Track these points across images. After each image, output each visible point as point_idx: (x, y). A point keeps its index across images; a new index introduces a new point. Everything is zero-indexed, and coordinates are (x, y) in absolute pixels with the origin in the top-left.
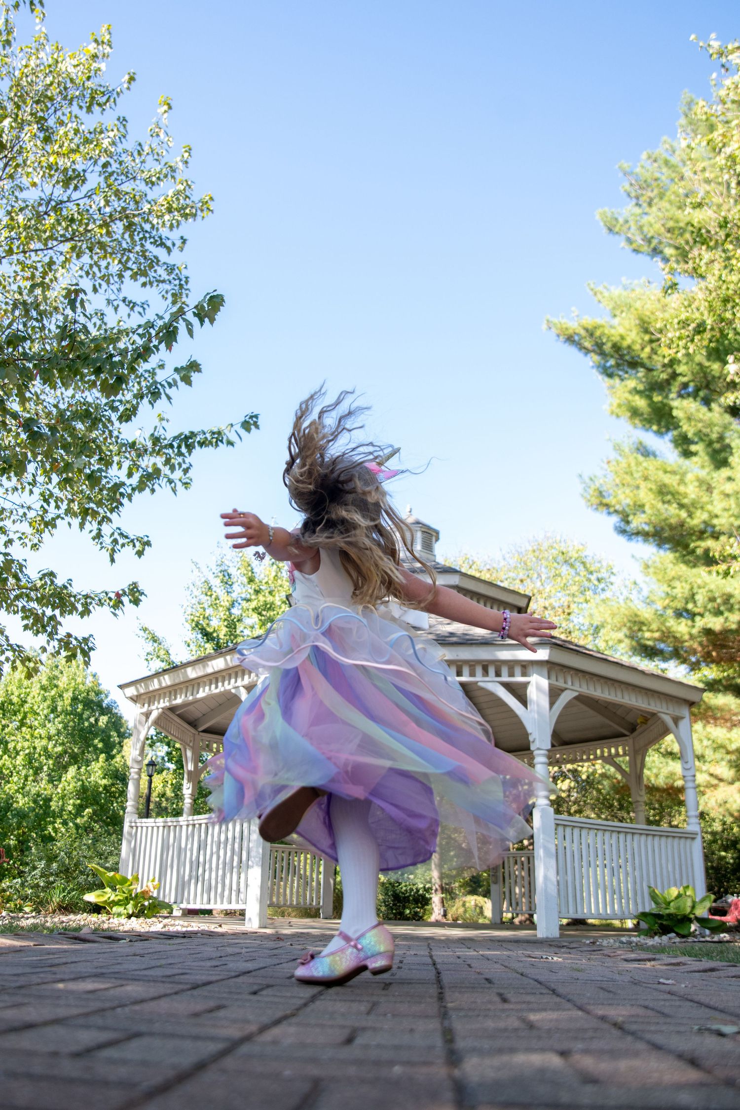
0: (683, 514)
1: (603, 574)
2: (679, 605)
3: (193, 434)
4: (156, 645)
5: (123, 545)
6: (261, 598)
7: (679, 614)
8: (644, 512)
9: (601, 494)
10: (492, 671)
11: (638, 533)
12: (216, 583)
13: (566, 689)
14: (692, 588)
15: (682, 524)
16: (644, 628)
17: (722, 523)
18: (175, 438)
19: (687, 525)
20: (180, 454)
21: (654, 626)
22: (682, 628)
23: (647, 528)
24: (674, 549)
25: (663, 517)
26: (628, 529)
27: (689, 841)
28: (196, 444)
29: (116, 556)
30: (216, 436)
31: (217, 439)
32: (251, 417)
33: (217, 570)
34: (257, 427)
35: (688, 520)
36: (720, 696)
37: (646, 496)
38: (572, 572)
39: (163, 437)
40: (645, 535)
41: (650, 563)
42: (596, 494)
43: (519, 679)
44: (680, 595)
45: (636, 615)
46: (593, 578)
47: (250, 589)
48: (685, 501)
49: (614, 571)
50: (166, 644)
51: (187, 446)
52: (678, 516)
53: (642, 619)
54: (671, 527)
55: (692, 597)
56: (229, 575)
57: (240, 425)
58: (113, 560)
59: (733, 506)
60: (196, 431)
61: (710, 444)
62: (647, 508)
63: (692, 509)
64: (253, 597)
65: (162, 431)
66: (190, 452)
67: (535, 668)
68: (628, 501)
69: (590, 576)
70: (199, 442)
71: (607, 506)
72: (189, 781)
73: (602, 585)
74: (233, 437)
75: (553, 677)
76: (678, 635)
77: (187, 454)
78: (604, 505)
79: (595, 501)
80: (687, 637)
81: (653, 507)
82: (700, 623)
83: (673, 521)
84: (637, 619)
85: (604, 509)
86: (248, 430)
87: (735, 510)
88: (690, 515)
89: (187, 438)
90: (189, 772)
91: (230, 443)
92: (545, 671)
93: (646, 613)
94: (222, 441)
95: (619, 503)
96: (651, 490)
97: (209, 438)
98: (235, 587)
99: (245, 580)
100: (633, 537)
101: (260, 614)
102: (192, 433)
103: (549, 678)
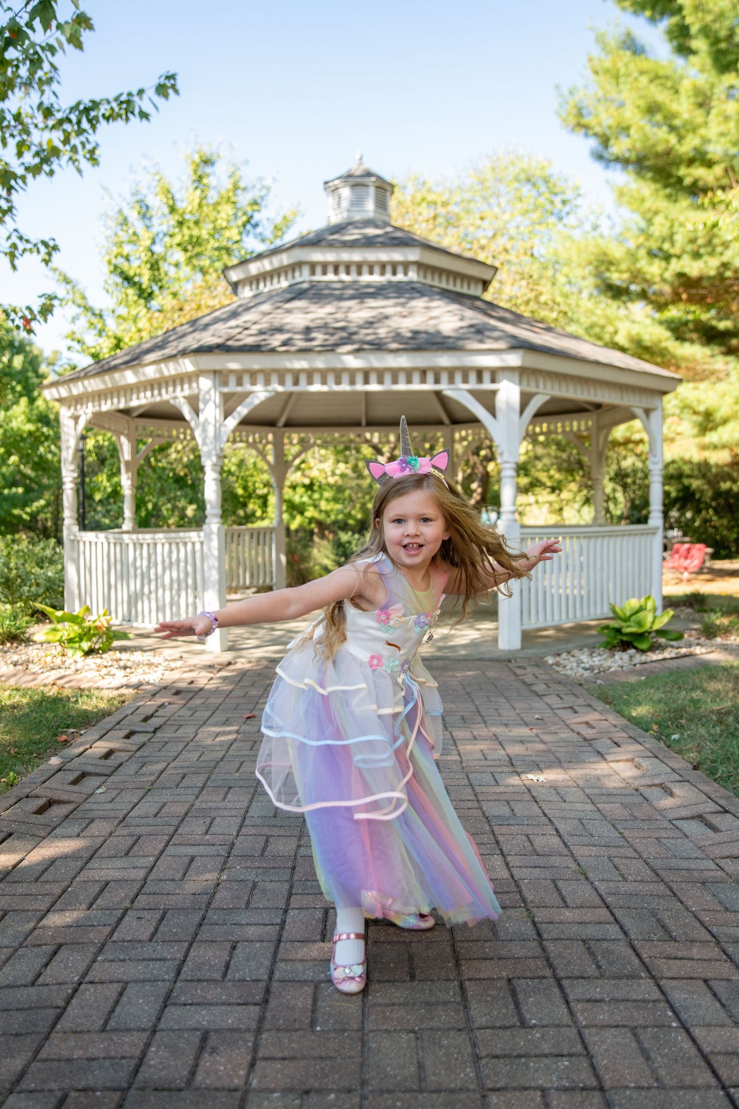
0: (673, 139)
1: (569, 195)
2: (654, 245)
3: (95, 105)
4: (69, 287)
5: (24, 250)
6: (186, 231)
7: (651, 254)
8: (628, 136)
9: (580, 113)
10: (458, 377)
11: (617, 160)
12: (133, 216)
13: (536, 394)
14: (672, 226)
15: (668, 152)
16: (613, 268)
17: (715, 150)
18: (72, 110)
19: (673, 153)
20: (80, 132)
21: (623, 266)
22: (654, 269)
23: (627, 155)
24: (654, 180)
25: (651, 142)
26: (606, 155)
27: (649, 537)
28: (101, 119)
29: (16, 262)
30: (124, 106)
31: (127, 110)
32: (168, 78)
33: (130, 199)
34: (176, 92)
35: (678, 147)
36: (687, 345)
37: (632, 115)
38: (534, 193)
39: (56, 106)
40: (624, 162)
41: (625, 190)
42: (574, 111)
43: (487, 386)
44: (657, 234)
45: (605, 254)
46: (557, 200)
47: (172, 220)
48: (677, 122)
49: (582, 191)
50: (80, 287)
51: (89, 121)
52: (667, 141)
53: (611, 258)
54: (657, 155)
55: (671, 238)
56: (147, 207)
57: (153, 90)
58: (14, 267)
59: (733, 131)
60: (97, 99)
61: (716, 41)
62: (633, 131)
63: (682, 132)
64: (177, 230)
65: (53, 99)
66: (94, 127)
67: (506, 374)
68: (612, 122)
69: (553, 198)
70: (103, 115)
71: (586, 127)
72: (127, 471)
73: (567, 208)
74: (147, 107)
75: (525, 382)
76: (648, 277)
77: (91, 131)
78: (582, 127)
79: (572, 121)
80: (657, 279)
81: (641, 128)
82: (675, 266)
83: (660, 148)
84: (605, 258)
85: (582, 131)
86: (166, 96)
87: (733, 136)
88: (681, 138)
89: (87, 110)
90: (127, 463)
91: (144, 115)
92: (516, 377)
93: (617, 252)
94: (132, 113)
95: (600, 124)
96: (638, 107)
97: (116, 109)
98: (155, 221)
99: (166, 210)
100: (612, 164)
101: (185, 250)
102: (93, 102)
103: (520, 383)
